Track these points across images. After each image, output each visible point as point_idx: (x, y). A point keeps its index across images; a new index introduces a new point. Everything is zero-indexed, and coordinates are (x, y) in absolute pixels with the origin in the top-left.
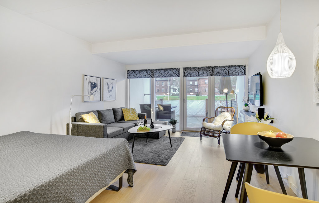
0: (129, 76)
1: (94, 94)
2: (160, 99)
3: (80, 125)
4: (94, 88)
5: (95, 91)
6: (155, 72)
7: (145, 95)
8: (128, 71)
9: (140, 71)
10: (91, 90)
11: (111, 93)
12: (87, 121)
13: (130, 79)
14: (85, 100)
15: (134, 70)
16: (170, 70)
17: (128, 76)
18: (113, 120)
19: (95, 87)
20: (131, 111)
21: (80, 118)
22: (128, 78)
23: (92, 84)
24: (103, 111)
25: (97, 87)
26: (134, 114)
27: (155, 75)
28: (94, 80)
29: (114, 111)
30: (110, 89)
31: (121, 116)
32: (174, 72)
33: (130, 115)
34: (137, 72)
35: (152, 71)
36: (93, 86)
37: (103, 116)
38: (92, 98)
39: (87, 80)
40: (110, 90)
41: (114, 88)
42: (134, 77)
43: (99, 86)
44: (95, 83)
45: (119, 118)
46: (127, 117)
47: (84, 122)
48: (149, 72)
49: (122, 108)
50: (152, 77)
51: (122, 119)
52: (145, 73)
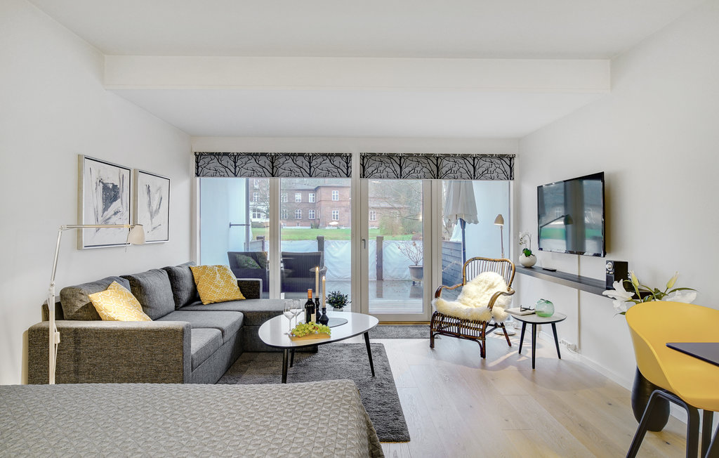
0: (200, 169)
1: (111, 221)
2: (258, 238)
3: (85, 330)
4: (111, 203)
5: (116, 213)
6: (281, 160)
7: (230, 225)
8: (199, 156)
9: (235, 157)
10: (105, 209)
11: (156, 220)
12: (112, 315)
13: (202, 178)
14: (86, 240)
15: (219, 154)
16: (325, 158)
17: (198, 169)
18: (172, 304)
19: (115, 198)
20: (218, 275)
21: (80, 305)
22: (197, 175)
23: (105, 187)
24: (142, 275)
25: (119, 200)
26: (227, 282)
27: (281, 171)
28: (112, 177)
29: (172, 274)
30: (155, 205)
31: (190, 290)
32: (336, 163)
33: (217, 287)
34: (226, 158)
35: (273, 158)
36: (111, 194)
37: (145, 294)
38: (107, 235)
39: (93, 173)
40: (154, 208)
41: (165, 202)
42: (216, 173)
43: (125, 195)
44: (115, 186)
45: (185, 296)
46: (206, 294)
47: (99, 318)
48: (265, 162)
49: (190, 266)
50: (273, 176)
51: (195, 298)
52: (252, 164)
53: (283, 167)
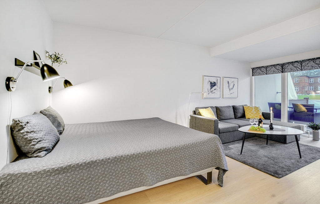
0: (254, 73)
1: (213, 92)
2: (304, 98)
3: (197, 117)
4: (213, 87)
5: (215, 90)
6: (286, 66)
7: (277, 93)
8: (253, 69)
9: (266, 67)
10: (211, 89)
11: (232, 91)
12: (203, 115)
13: (256, 76)
14: (205, 96)
15: (260, 67)
16: (310, 61)
17: (253, 73)
18: (233, 116)
19: (215, 85)
20: (254, 109)
21: (198, 112)
22: (253, 75)
23: (211, 83)
24: (221, 107)
25: (216, 86)
26: (257, 112)
27: (286, 70)
28: (213, 80)
29: (234, 108)
30: (231, 87)
31: (242, 114)
33: (252, 113)
34: (263, 68)
35: (282, 65)
36: (213, 85)
37: (221, 112)
38: (211, 95)
39: (207, 79)
40: (231, 88)
41: (236, 86)
42: (259, 74)
43: (218, 84)
44: (214, 82)
45: (239, 115)
46: (248, 115)
47: (201, 115)
48: (280, 68)
49: (244, 106)
50: (282, 72)
51: (243, 116)
52: (273, 68)
53: (287, 68)
